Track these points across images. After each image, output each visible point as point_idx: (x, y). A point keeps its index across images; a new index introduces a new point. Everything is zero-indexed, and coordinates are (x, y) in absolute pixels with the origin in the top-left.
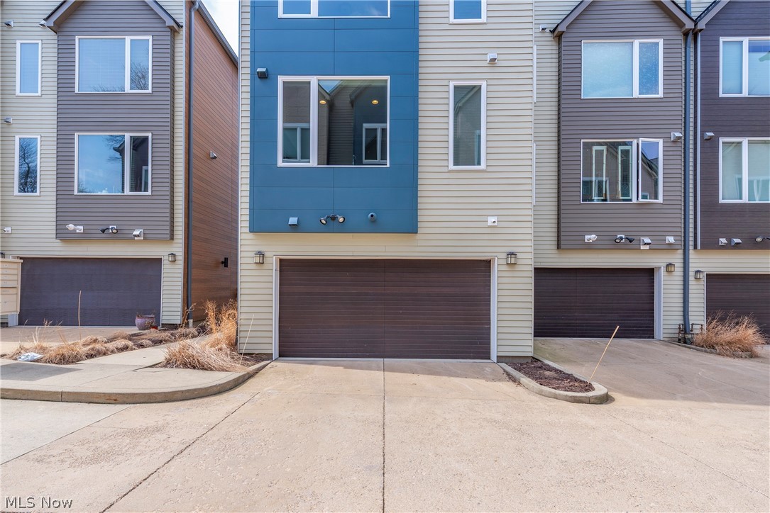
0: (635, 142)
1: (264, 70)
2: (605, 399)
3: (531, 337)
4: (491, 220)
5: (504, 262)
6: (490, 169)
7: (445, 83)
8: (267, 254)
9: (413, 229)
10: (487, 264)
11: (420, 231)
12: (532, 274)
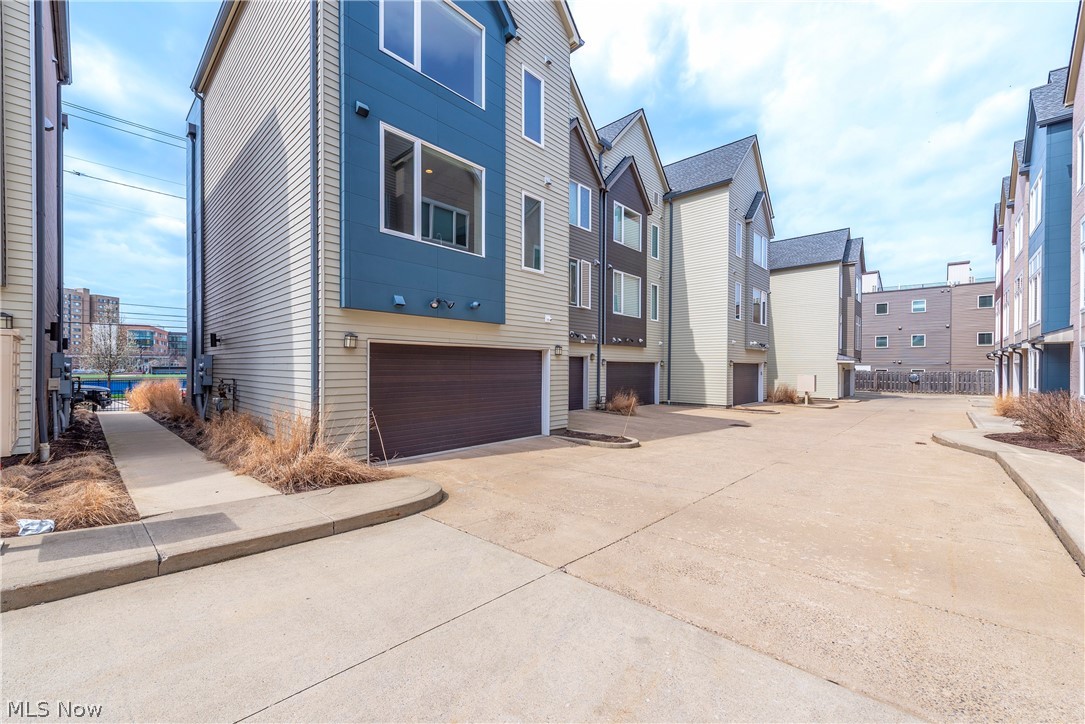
0: (579, 261)
1: (367, 108)
2: (637, 445)
3: (567, 412)
4: (548, 318)
5: (553, 353)
6: (547, 275)
7: (519, 190)
8: (360, 337)
9: (500, 320)
10: (538, 355)
11: (507, 322)
12: (567, 363)
